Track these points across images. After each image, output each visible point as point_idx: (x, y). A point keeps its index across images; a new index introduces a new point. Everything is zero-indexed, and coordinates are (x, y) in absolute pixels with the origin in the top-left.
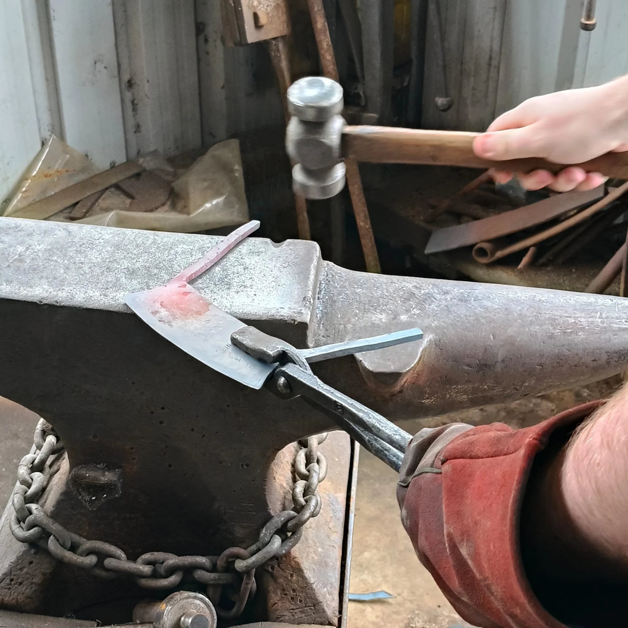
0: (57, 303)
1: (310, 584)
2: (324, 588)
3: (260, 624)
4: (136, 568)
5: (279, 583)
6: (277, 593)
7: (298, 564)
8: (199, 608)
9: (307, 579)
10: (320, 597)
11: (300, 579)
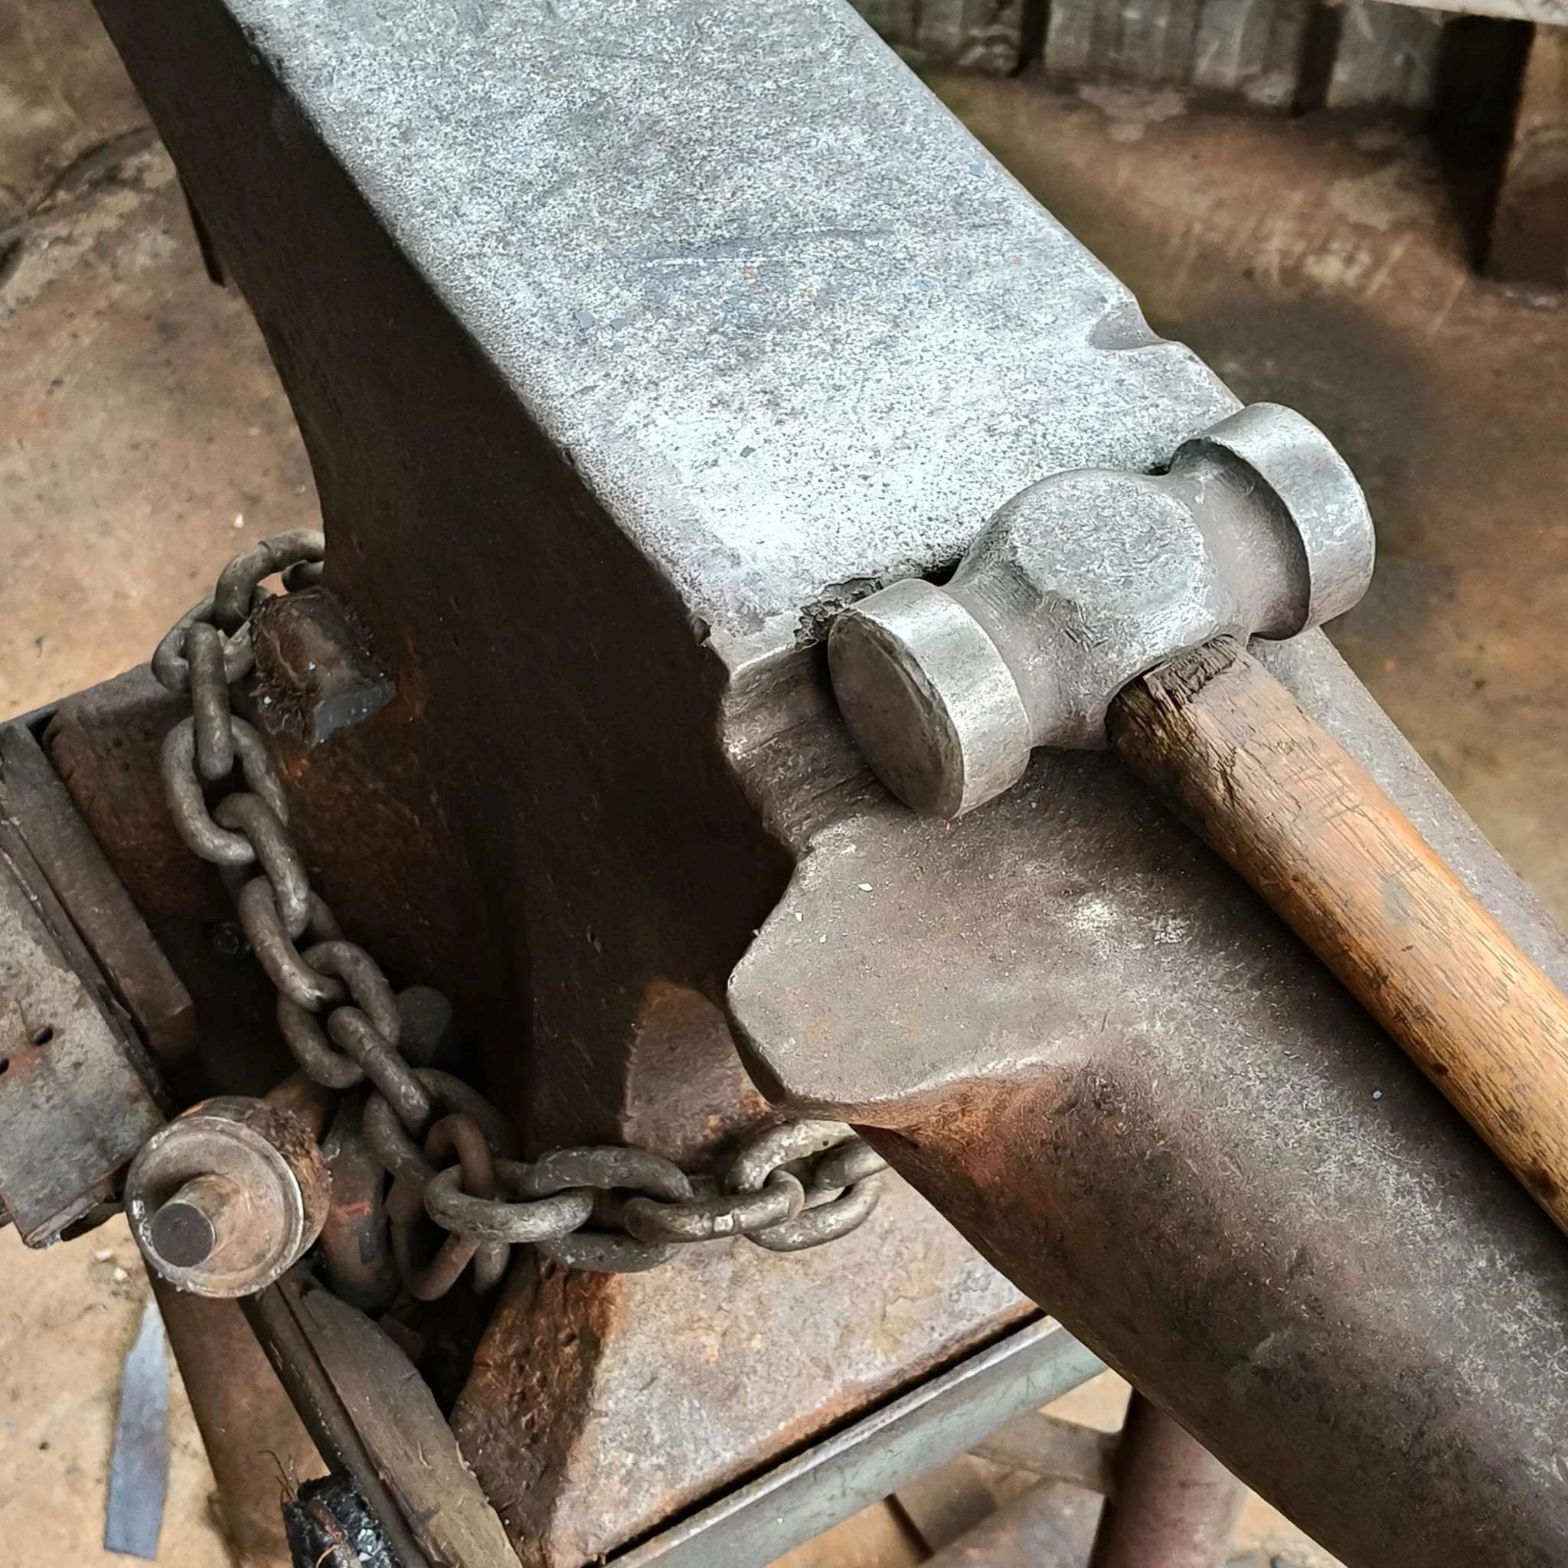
0: (280, 68)
1: (588, 1406)
2: (629, 1450)
3: (408, 1375)
4: (273, 960)
5: (531, 1323)
6: (510, 1344)
7: (605, 1325)
8: (261, 1192)
9: (590, 1384)
10: (579, 1466)
11: (578, 1367)
